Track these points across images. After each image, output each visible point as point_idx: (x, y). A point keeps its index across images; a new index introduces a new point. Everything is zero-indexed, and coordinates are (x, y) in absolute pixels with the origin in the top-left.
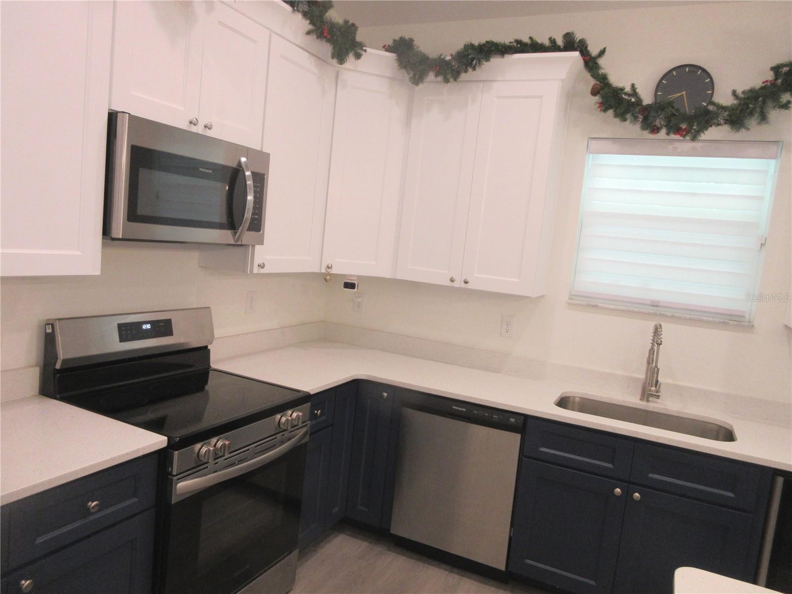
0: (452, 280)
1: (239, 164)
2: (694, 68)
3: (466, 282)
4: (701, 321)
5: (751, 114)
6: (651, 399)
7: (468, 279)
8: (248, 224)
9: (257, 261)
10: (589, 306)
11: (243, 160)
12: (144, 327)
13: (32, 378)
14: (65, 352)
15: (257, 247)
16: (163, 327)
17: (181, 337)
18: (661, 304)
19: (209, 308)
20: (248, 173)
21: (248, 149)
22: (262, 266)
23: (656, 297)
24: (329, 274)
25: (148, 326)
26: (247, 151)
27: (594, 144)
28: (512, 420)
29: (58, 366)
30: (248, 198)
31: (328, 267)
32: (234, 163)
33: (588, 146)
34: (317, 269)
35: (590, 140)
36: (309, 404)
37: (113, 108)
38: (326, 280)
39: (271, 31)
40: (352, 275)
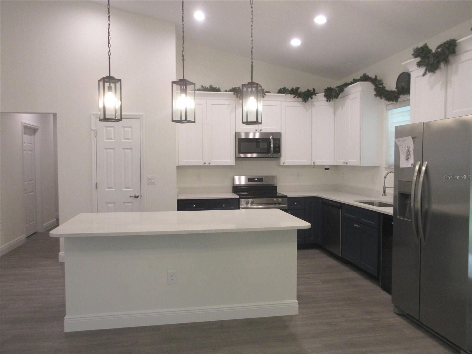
0: (344, 163)
2: (405, 73)
7: (347, 162)
8: (272, 151)
9: (283, 161)
11: (271, 137)
12: (255, 179)
13: (231, 189)
16: (260, 180)
19: (276, 176)
20: (271, 140)
24: (314, 165)
25: (256, 179)
26: (271, 134)
27: (388, 107)
28: (338, 205)
30: (271, 145)
31: (314, 163)
32: (268, 138)
33: (386, 108)
34: (310, 164)
35: (387, 105)
36: (287, 198)
37: (236, 131)
38: (313, 167)
39: (281, 101)
40: (327, 165)
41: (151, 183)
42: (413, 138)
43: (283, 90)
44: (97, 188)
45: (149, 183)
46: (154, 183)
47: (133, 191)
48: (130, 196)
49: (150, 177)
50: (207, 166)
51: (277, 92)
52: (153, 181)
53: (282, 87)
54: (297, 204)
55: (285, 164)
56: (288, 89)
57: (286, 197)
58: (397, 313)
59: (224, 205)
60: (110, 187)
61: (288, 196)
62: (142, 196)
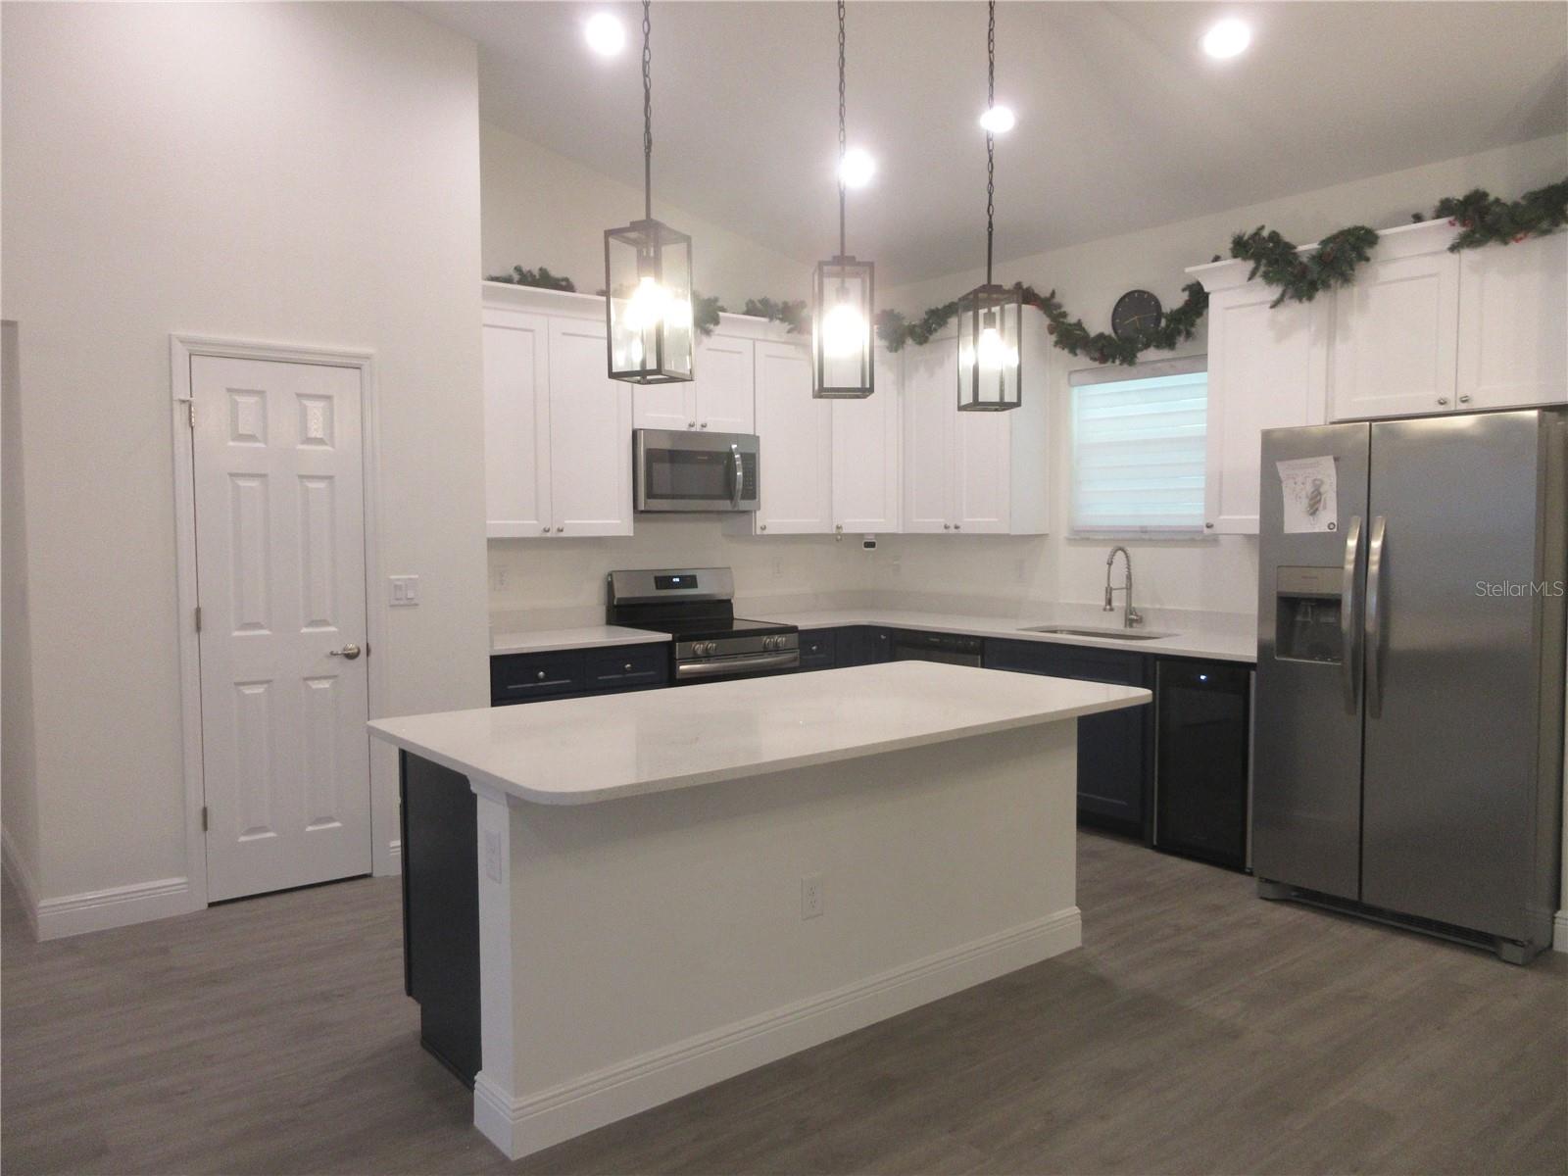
0: (946, 527)
1: (731, 449)
2: (1141, 293)
3: (957, 527)
4: (1173, 540)
5: (1179, 333)
6: (1134, 625)
7: (959, 524)
8: (740, 494)
9: (759, 524)
10: (1082, 539)
11: (734, 446)
12: (674, 580)
13: (600, 612)
14: (621, 593)
15: (758, 513)
16: (690, 581)
17: (705, 588)
18: (1149, 529)
19: (729, 568)
20: (737, 456)
21: (737, 435)
22: (764, 528)
23: (1145, 522)
24: (839, 534)
25: (677, 580)
26: (736, 438)
27: (1075, 378)
28: (972, 643)
29: (615, 603)
30: (738, 474)
31: (838, 528)
32: (726, 450)
33: (1069, 380)
34: (827, 531)
35: (1071, 373)
36: (796, 635)
37: (636, 427)
38: (837, 540)
39: (754, 340)
40: (868, 534)
41: (404, 601)
42: (1336, 459)
43: (758, 305)
44: (198, 628)
45: (397, 602)
46: (415, 601)
47: (336, 635)
48: (332, 654)
49: (398, 580)
50: (552, 540)
51: (745, 309)
52: (411, 595)
53: (756, 297)
54: (818, 649)
55: (766, 532)
56: (776, 305)
57: (793, 629)
58: (1271, 897)
59: (628, 666)
60: (247, 624)
61: (800, 628)
62: (373, 650)
